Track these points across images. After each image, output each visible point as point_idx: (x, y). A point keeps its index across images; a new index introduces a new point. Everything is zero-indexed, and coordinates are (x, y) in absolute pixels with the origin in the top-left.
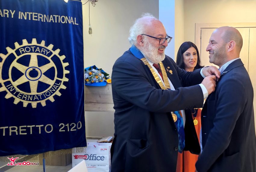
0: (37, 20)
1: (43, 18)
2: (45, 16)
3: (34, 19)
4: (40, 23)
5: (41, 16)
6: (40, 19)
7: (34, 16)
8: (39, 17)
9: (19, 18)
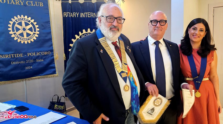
0: (90, 17)
1: (93, 15)
2: (94, 13)
3: (88, 17)
4: (92, 18)
5: (92, 14)
6: (92, 16)
7: (88, 15)
8: (91, 15)
9: (81, 17)
